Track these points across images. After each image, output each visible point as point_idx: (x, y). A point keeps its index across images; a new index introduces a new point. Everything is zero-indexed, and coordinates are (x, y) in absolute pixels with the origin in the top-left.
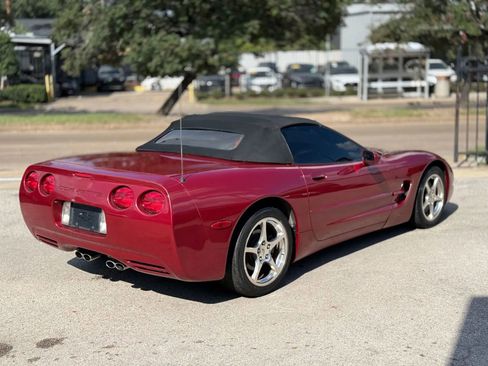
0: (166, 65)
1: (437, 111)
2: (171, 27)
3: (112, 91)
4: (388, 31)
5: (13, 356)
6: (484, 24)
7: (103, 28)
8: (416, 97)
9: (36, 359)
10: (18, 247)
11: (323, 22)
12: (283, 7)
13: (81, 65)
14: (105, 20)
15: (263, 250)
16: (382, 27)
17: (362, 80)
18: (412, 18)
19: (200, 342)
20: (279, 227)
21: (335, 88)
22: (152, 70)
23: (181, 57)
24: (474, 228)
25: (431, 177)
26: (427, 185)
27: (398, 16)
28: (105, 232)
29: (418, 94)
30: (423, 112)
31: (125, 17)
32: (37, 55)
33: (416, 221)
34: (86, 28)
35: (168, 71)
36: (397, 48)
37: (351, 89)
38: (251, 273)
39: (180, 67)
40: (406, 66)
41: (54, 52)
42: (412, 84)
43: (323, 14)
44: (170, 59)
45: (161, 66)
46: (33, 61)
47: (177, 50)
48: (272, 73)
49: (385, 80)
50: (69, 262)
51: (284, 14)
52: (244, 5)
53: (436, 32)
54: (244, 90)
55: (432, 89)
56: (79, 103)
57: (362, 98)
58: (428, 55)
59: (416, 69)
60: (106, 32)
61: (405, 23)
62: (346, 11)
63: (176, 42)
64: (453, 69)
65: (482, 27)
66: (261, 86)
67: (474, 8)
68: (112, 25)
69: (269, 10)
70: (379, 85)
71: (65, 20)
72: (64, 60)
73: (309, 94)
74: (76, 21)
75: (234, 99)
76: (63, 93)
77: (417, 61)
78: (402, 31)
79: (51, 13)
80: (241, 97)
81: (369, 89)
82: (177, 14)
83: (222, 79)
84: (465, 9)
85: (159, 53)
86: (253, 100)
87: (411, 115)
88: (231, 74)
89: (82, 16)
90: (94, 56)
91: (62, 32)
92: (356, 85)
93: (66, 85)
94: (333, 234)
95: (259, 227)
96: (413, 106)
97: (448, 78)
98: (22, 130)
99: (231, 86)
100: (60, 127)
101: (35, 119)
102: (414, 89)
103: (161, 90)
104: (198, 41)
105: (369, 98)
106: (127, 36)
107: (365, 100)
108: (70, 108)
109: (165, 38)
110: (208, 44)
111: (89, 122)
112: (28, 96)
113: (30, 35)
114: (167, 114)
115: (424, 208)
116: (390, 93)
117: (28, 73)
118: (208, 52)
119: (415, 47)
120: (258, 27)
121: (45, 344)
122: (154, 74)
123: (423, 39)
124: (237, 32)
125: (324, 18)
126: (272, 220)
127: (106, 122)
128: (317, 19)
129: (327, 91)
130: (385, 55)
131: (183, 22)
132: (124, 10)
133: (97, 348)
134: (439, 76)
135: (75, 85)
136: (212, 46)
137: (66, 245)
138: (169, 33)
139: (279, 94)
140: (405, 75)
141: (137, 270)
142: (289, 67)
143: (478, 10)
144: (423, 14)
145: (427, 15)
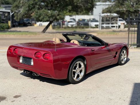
0: (44, 18)
1: (121, 33)
2: (46, 7)
3: (28, 26)
4: (108, 10)
5: (7, 100)
6: (135, 9)
7: (26, 7)
8: (115, 29)
9: (14, 101)
10: (5, 70)
11: (90, 7)
12: (78, 2)
13: (20, 18)
14: (27, 5)
15: (77, 71)
16: (106, 9)
17: (100, 24)
18: (114, 6)
19: (61, 96)
20: (82, 64)
21: (92, 26)
22: (41, 20)
23: (49, 16)
24: (135, 65)
25: (123, 51)
26: (122, 53)
27: (111, 6)
28: (33, 65)
29: (115, 28)
30: (118, 33)
31: (33, 4)
32: (6, 15)
33: (119, 63)
34: (21, 7)
35: (45, 20)
36: (110, 15)
37: (97, 26)
38: (74, 77)
39: (49, 19)
40: (112, 20)
41: (11, 14)
42: (114, 25)
43: (90, 5)
44: (46, 17)
45: (43, 19)
46: (5, 16)
47: (48, 14)
48: (74, 21)
49: (106, 24)
50: (20, 74)
51: (78, 4)
52: (67, 2)
53: (121, 10)
54: (66, 26)
55: (119, 27)
56: (18, 29)
57: (100, 29)
58: (118, 17)
59: (115, 21)
60: (27, 9)
61: (113, 8)
62: (96, 4)
63: (47, 12)
64: (125, 21)
65: (134, 9)
66: (71, 25)
67: (132, 4)
68: (29, 6)
69: (74, 3)
70: (105, 25)
71: (15, 5)
72: (15, 16)
73: (85, 27)
74: (19, 5)
75: (63, 29)
76: (14, 26)
77: (115, 19)
78: (112, 10)
79: (10, 3)
80: (65, 28)
81: (102, 26)
82: (48, 4)
83: (60, 23)
84: (129, 4)
85: (42, 15)
86: (68, 29)
87: (114, 34)
88: (62, 22)
89: (20, 4)
90: (23, 15)
91: (14, 8)
92: (98, 25)
93: (14, 24)
94: (95, 67)
95: (77, 64)
96: (114, 31)
97: (124, 24)
98: (2, 36)
99: (62, 25)
100: (13, 36)
101: (6, 33)
102: (114, 27)
103: (42, 26)
104: (54, 12)
105: (102, 29)
106: (33, 10)
107: (101, 30)
108: (16, 30)
109: (44, 11)
110: (57, 12)
111: (22, 34)
112: (3, 27)
113: (4, 9)
114: (44, 32)
115: (121, 59)
116: (108, 28)
117: (3, 20)
118: (57, 15)
119: (115, 15)
120: (71, 8)
121: (16, 97)
122: (41, 21)
123: (118, 12)
124: (65, 9)
125: (90, 6)
126: (80, 62)
127: (27, 35)
128: (88, 6)
129: (90, 27)
130: (106, 17)
131: (49, 6)
132: (33, 2)
133: (31, 98)
134: (121, 23)
135: (17, 24)
136: (58, 13)
137: (21, 69)
138: (46, 9)
139: (76, 27)
140: (112, 23)
141: (42, 76)
142: (79, 20)
143: (133, 4)
144: (118, 5)
145: (119, 6)
